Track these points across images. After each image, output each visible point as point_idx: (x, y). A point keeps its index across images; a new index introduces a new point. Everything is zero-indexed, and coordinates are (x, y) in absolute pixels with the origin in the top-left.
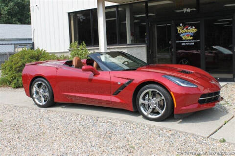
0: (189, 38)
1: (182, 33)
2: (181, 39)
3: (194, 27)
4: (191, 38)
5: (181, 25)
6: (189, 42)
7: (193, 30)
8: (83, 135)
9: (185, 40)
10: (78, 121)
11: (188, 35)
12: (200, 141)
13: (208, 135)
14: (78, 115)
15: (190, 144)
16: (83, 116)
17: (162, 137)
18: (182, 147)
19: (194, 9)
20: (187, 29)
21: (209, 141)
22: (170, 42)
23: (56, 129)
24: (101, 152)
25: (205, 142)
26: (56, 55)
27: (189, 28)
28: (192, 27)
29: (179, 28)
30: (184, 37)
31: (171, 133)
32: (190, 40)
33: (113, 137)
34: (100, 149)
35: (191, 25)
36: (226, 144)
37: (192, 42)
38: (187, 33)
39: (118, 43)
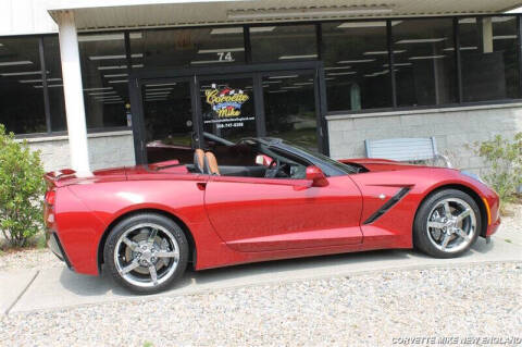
0: (232, 113)
1: (216, 104)
2: (214, 115)
3: (241, 92)
4: (237, 113)
5: (214, 86)
6: (233, 122)
7: (240, 97)
9: (225, 118)
11: (229, 108)
20: (227, 94)
22: (189, 123)
27: (232, 92)
28: (237, 92)
29: (209, 94)
32: (235, 117)
35: (236, 87)
37: (239, 122)
38: (226, 104)
39: (49, 130)
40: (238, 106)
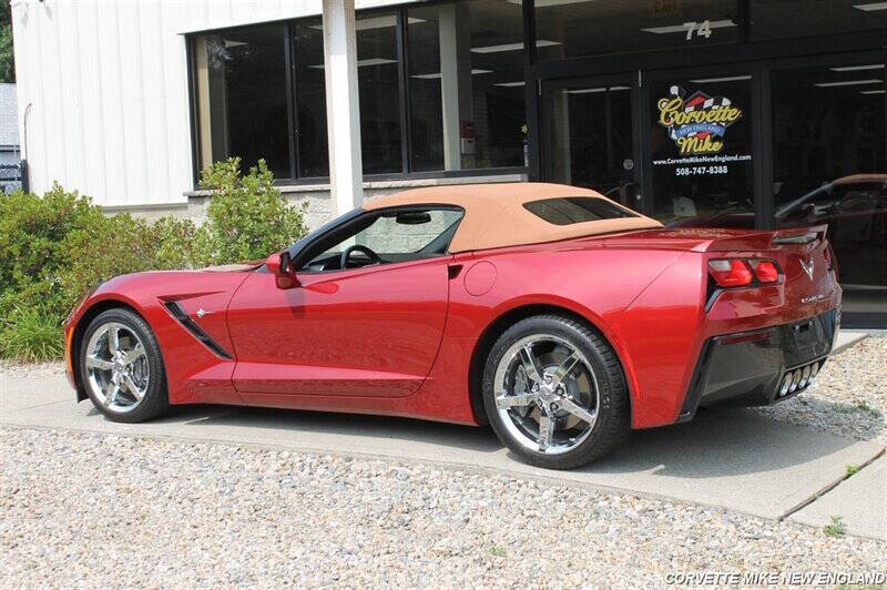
0: (708, 146)
1: (677, 127)
2: (672, 149)
3: (726, 102)
4: (717, 146)
5: (674, 90)
6: (708, 165)
7: (724, 112)
8: (299, 518)
9: (692, 155)
10: (270, 472)
11: (701, 136)
12: (751, 531)
13: (782, 513)
14: (265, 452)
15: (713, 543)
16: (286, 454)
17: (608, 519)
18: (682, 551)
19: (729, 23)
20: (699, 108)
21: (784, 531)
22: (628, 165)
23: (185, 502)
24: (382, 569)
25: (769, 534)
26: (134, 216)
27: (709, 103)
28: (718, 102)
29: (664, 106)
30: (687, 141)
31: (639, 507)
32: (711, 155)
33: (419, 523)
34: (376, 560)
35: (717, 93)
36: (850, 540)
37: (719, 164)
38: (697, 126)
39: (405, 168)
40: (718, 131)
